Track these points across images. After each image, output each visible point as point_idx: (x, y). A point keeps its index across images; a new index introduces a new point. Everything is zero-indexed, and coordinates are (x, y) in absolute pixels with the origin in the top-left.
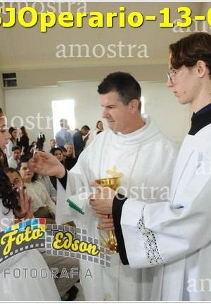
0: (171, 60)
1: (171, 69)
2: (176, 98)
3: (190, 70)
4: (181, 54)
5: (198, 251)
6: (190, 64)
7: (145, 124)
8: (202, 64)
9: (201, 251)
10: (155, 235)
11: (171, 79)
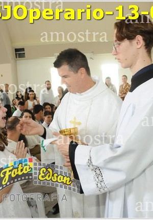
0: (116, 34)
1: (116, 41)
2: (120, 63)
3: (130, 42)
4: (124, 30)
5: (133, 180)
6: (131, 38)
7: (95, 83)
8: (139, 38)
9: (134, 181)
10: (101, 170)
11: (116, 49)
